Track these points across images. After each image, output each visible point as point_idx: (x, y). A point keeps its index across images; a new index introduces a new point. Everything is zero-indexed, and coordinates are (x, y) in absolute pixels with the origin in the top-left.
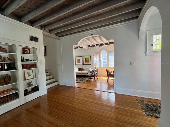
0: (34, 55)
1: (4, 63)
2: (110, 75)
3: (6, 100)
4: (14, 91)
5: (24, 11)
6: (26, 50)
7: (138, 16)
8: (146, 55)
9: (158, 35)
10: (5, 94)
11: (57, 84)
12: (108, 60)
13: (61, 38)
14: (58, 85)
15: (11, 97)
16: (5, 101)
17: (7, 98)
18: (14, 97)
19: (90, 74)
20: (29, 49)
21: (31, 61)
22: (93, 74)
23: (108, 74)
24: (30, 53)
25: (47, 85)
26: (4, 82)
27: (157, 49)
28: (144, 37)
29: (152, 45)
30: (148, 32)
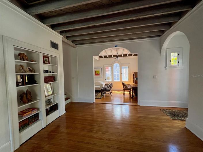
0: (52, 66)
1: (25, 75)
2: (126, 89)
3: (27, 123)
4: (36, 111)
5: (53, 12)
6: (46, 58)
7: (161, 35)
8: (166, 69)
9: (175, 53)
10: (28, 115)
11: (70, 101)
12: (121, 74)
13: (77, 46)
14: (71, 103)
15: (32, 119)
16: (26, 125)
17: (28, 121)
18: (35, 119)
19: (105, 88)
20: (48, 58)
21: (50, 72)
22: (109, 89)
23: (124, 87)
24: (49, 63)
25: (65, 101)
26: (26, 99)
27: (174, 65)
28: (165, 54)
29: (171, 61)
30: (168, 49)
